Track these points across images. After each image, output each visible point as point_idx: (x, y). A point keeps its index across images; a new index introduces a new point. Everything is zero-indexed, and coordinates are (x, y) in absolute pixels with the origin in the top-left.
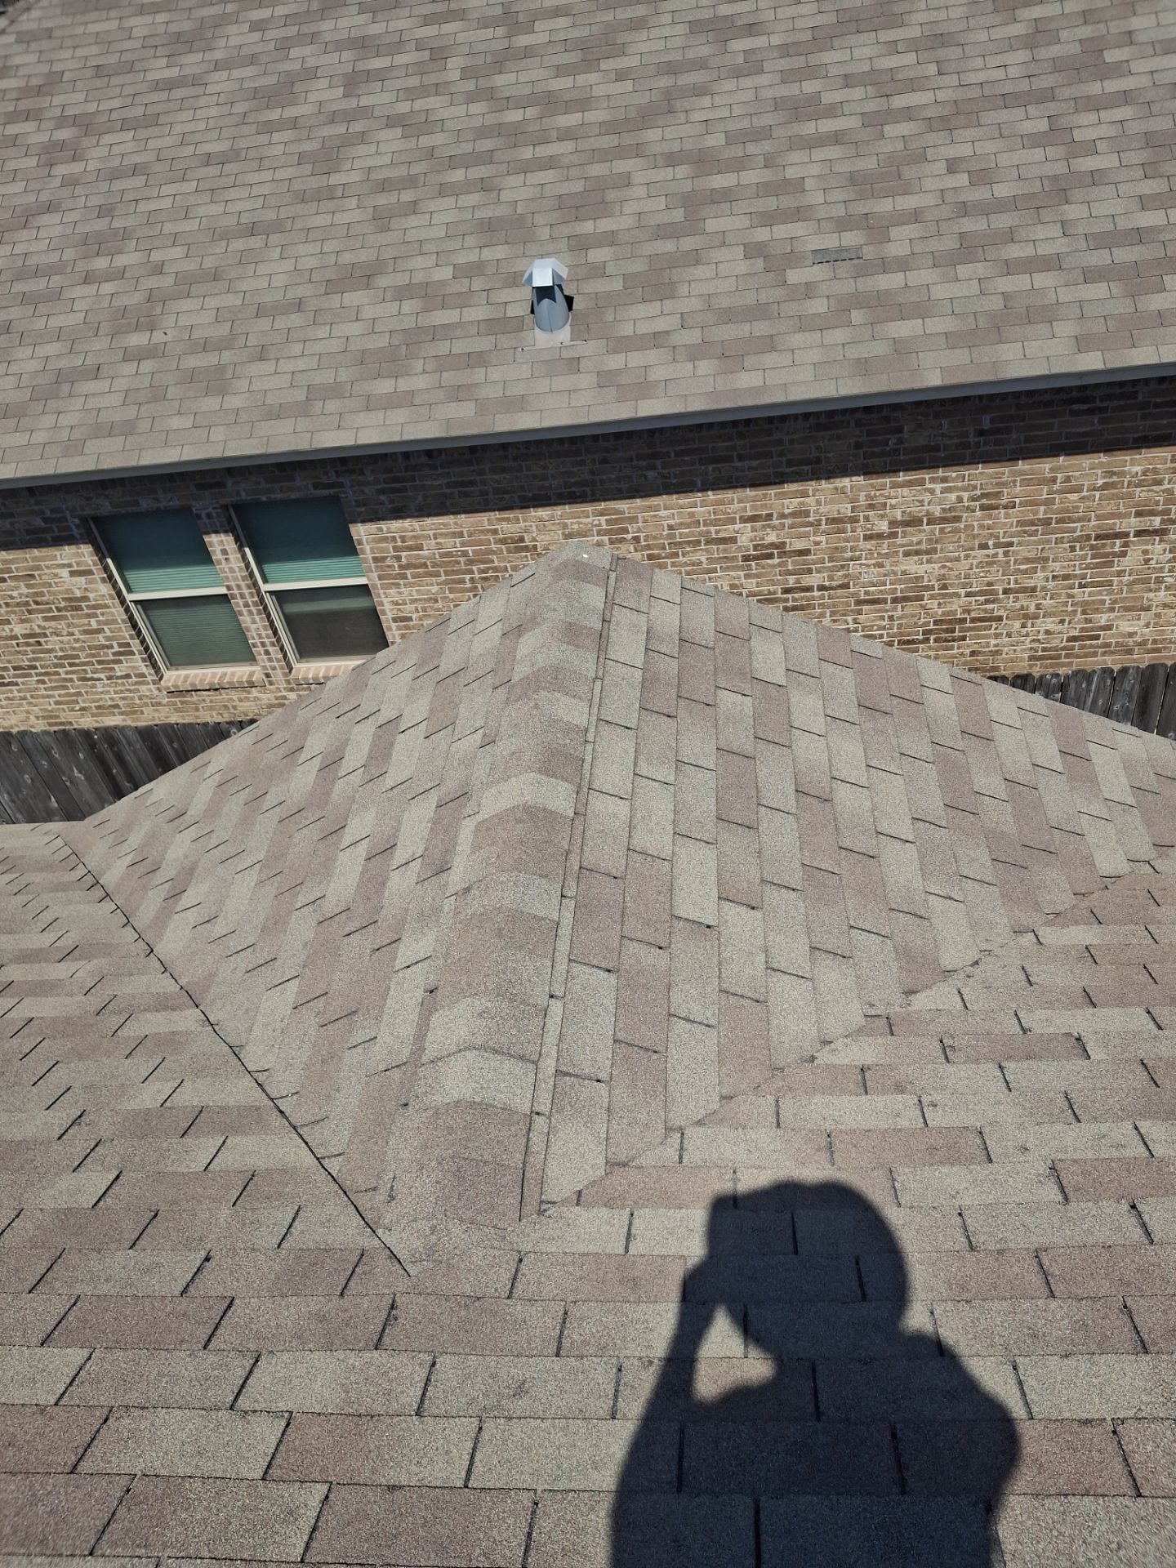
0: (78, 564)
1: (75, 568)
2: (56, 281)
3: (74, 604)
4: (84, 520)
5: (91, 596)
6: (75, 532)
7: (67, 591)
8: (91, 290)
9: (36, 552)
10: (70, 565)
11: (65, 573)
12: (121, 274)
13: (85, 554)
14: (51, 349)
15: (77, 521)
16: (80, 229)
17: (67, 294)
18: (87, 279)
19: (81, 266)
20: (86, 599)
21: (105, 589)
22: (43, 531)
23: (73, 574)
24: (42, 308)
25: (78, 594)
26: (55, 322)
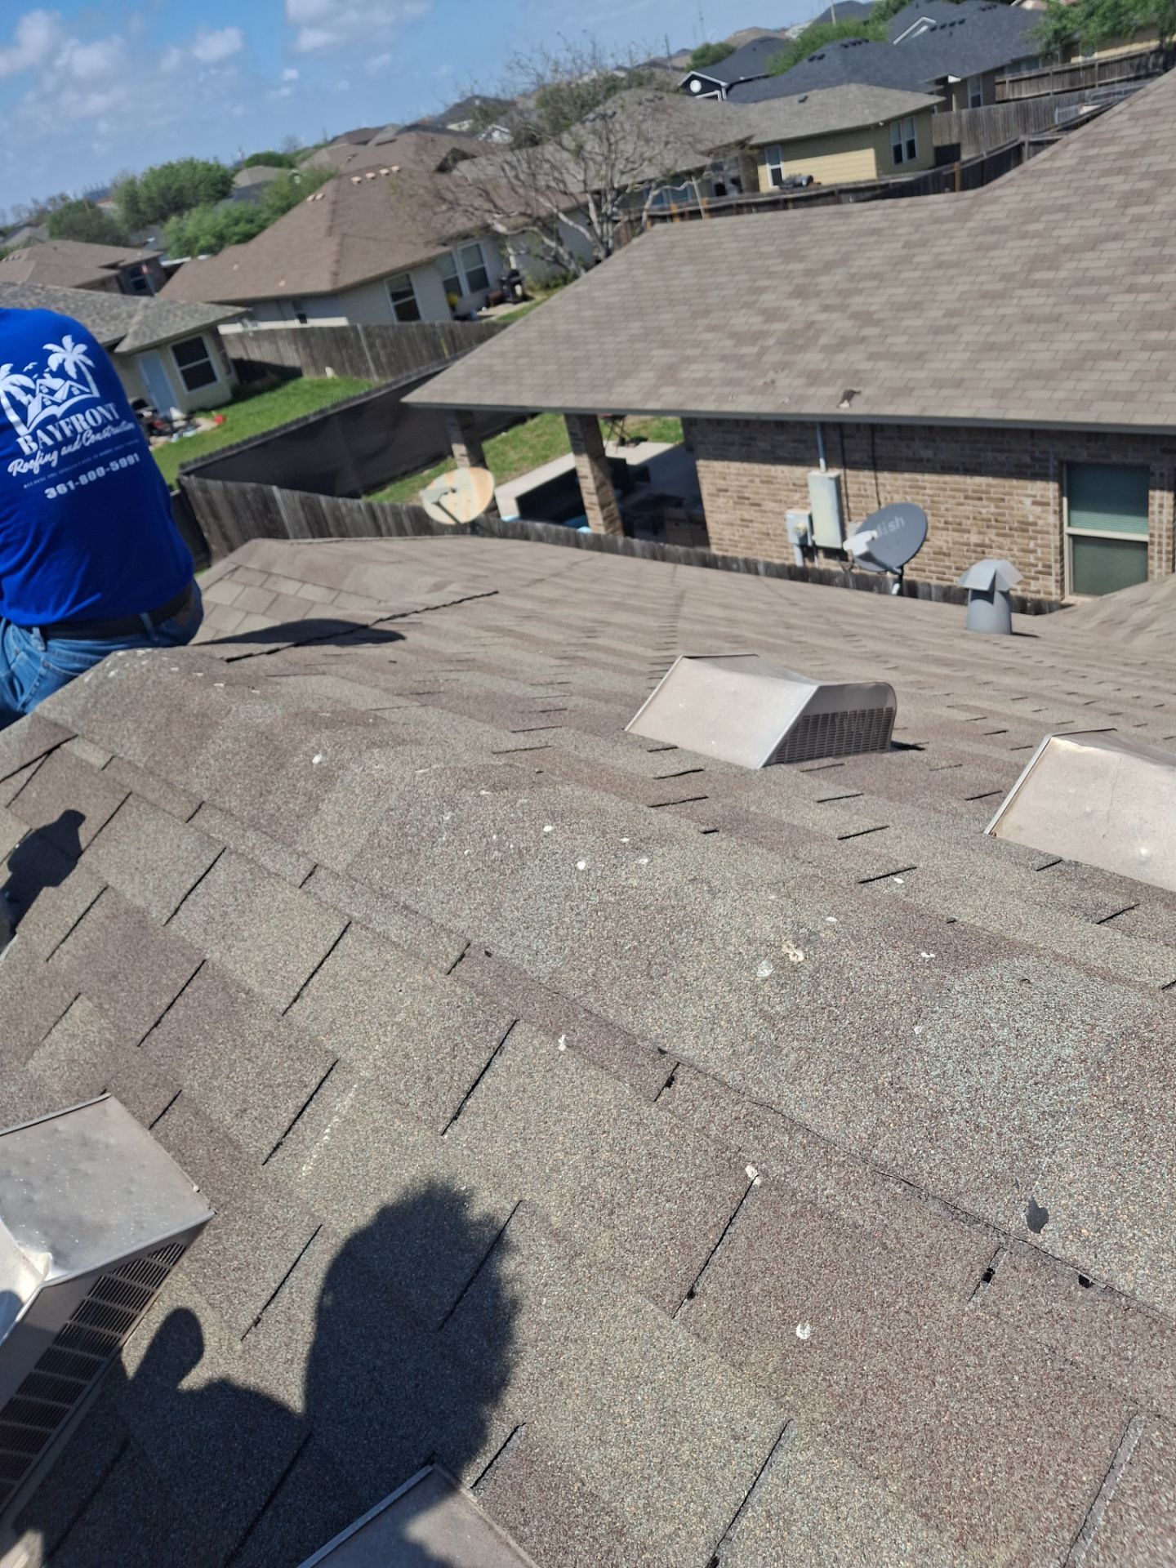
0: (1042, 496)
1: (1039, 499)
2: (1105, 289)
3: (1024, 526)
4: (1061, 463)
5: (1040, 522)
6: (1051, 471)
7: (1024, 516)
8: (1130, 297)
9: (1014, 482)
10: (1035, 496)
11: (1028, 501)
12: (1158, 288)
13: (1049, 490)
14: (1085, 336)
15: (1056, 463)
16: (1136, 254)
17: (1111, 299)
18: (1131, 289)
19: (1128, 280)
20: (1035, 524)
21: (1053, 519)
22: (1027, 466)
23: (1035, 503)
24: (1088, 307)
25: (1031, 519)
26: (1096, 318)
